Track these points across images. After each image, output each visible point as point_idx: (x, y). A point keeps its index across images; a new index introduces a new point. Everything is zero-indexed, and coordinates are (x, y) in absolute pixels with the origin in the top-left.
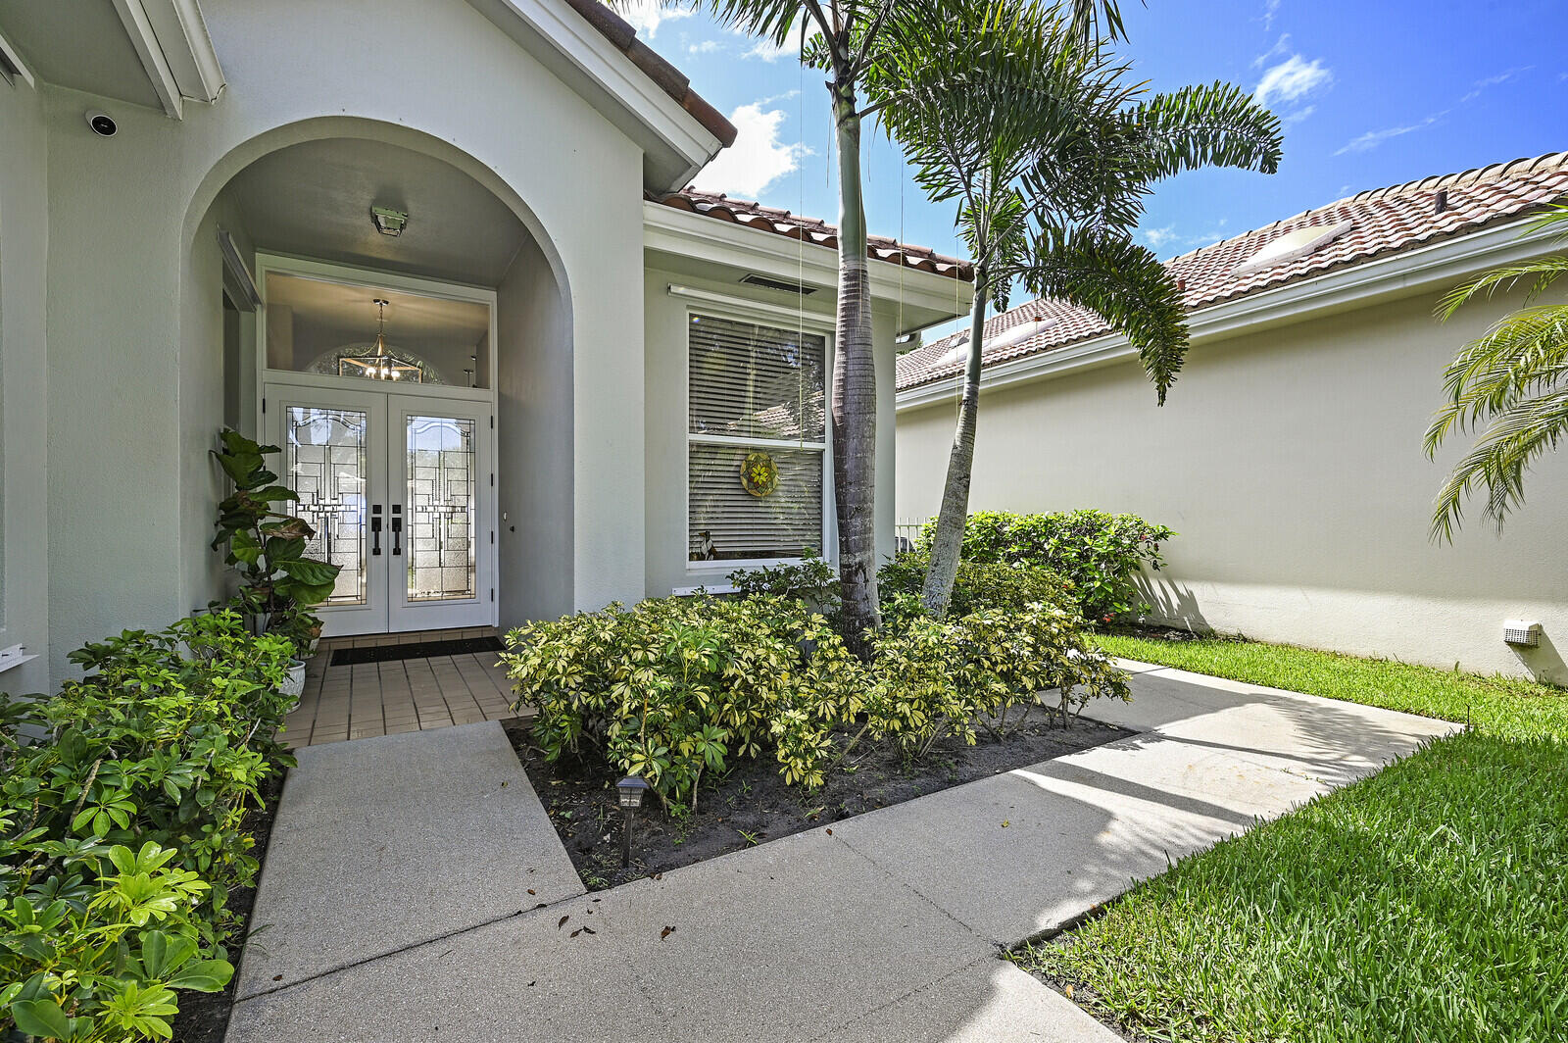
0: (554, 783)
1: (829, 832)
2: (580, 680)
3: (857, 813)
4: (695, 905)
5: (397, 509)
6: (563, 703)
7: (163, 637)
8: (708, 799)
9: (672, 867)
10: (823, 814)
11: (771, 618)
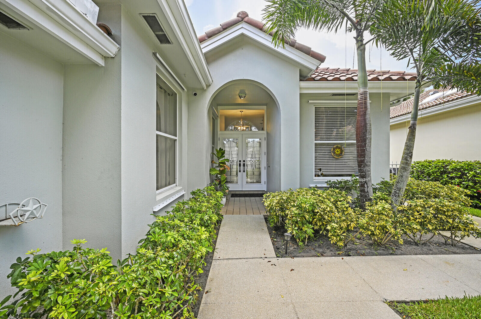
0: (273, 232)
1: (343, 259)
2: (278, 208)
3: (354, 256)
4: (300, 266)
5: (244, 161)
6: (275, 213)
7: (203, 190)
8: (310, 243)
9: (297, 257)
10: (343, 253)
11: (334, 196)
